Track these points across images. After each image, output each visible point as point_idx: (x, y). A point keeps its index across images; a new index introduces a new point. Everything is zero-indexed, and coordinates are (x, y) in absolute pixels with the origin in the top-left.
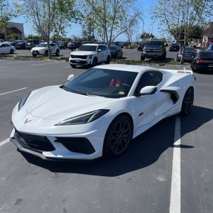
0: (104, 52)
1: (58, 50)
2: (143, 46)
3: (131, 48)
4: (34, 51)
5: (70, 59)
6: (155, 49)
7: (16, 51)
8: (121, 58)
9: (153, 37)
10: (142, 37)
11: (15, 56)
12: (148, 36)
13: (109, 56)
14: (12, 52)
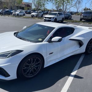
0: (61, 16)
1: (42, 15)
2: (82, 14)
3: (78, 15)
4: (32, 15)
5: (44, 19)
6: (88, 15)
7: (26, 15)
8: (71, 19)
9: (90, 10)
10: (85, 10)
11: (24, 16)
12: (87, 9)
13: (63, 18)
14: (24, 15)
